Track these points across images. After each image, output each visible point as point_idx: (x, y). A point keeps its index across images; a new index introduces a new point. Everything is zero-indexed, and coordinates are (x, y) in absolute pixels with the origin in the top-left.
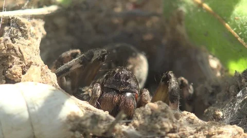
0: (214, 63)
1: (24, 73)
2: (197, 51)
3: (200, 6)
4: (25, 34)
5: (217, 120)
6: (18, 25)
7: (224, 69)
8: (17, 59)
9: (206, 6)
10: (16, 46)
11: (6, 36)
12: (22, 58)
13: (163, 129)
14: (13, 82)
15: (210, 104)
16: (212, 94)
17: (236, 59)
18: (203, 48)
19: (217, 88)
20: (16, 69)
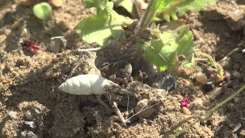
0: (155, 67)
1: (89, 71)
2: (149, 63)
3: (150, 47)
4: (89, 58)
5: (156, 87)
6: (87, 54)
7: (159, 69)
8: (87, 66)
9: (152, 47)
10: (86, 61)
11: (83, 58)
12: (88, 65)
13: (138, 90)
14: (85, 74)
15: (154, 81)
16: (154, 78)
17: (163, 66)
18: (151, 62)
19: (156, 76)
20: (87, 69)
